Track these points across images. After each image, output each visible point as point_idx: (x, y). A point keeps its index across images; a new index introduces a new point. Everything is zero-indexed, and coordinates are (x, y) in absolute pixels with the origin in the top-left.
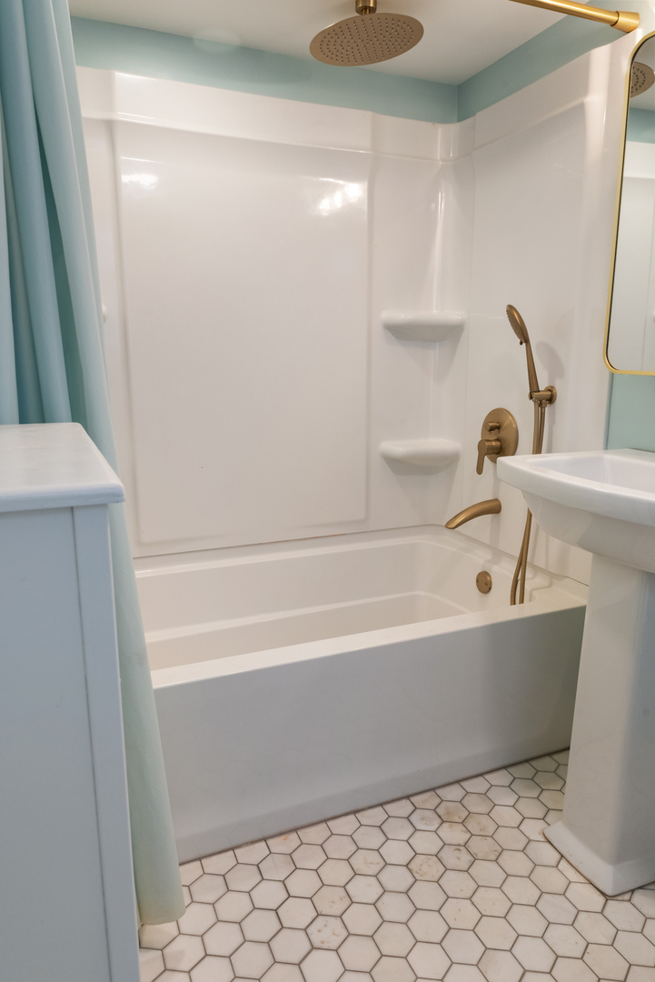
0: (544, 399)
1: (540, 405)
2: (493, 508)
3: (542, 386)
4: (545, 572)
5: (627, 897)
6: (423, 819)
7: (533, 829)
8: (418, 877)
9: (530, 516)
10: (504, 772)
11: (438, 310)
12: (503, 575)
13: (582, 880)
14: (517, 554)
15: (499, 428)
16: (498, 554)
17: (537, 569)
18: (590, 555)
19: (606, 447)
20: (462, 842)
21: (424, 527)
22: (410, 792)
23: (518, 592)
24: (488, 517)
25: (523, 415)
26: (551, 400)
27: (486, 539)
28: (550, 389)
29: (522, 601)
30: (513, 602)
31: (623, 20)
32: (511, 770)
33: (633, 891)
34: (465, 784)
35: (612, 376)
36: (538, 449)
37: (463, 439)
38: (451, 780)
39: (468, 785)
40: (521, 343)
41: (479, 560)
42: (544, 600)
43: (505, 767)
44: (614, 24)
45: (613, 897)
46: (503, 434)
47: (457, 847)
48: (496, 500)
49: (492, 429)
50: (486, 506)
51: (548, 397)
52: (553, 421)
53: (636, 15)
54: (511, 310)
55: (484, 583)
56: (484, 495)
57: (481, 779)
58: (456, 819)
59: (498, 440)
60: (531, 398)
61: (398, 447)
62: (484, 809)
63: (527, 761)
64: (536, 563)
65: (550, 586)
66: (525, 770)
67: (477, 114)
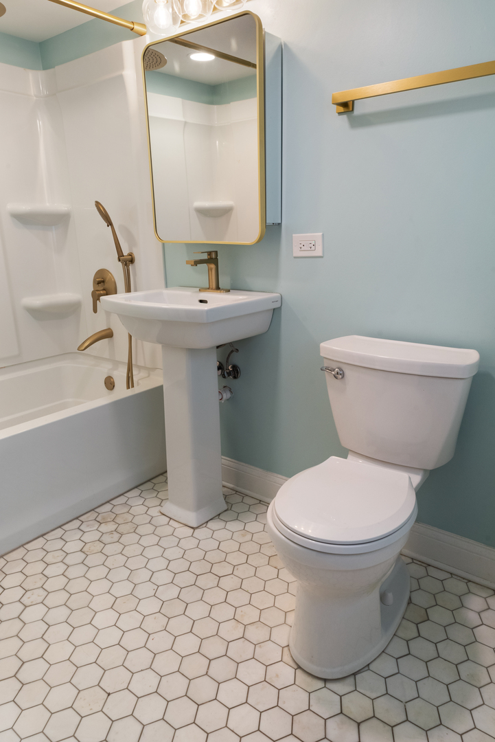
0: (128, 261)
1: (126, 264)
2: (108, 334)
3: (125, 253)
4: (145, 368)
5: (204, 525)
6: (88, 526)
7: (154, 512)
8: (88, 553)
9: (130, 337)
10: (136, 489)
11: (50, 203)
12: (120, 376)
13: (182, 525)
14: (126, 360)
15: (103, 282)
16: (116, 364)
17: (139, 367)
18: (160, 346)
19: (167, 286)
20: (113, 530)
21: (64, 355)
22: (78, 516)
23: (130, 382)
24: (106, 340)
25: (116, 271)
26: (132, 261)
27: (106, 355)
28: (131, 255)
29: (133, 386)
30: (128, 388)
31: (136, 27)
32: (140, 488)
33: (207, 522)
34: (112, 502)
35: (163, 244)
36: (128, 290)
37: (81, 291)
38: (103, 502)
39: (114, 502)
40: (108, 226)
41: (104, 370)
42: (144, 384)
43: (136, 487)
44: (132, 29)
45: (197, 528)
46: (107, 286)
47: (111, 532)
48: (109, 329)
49: (99, 283)
50: (103, 333)
51: (130, 260)
52: (135, 275)
53: (144, 25)
54: (98, 204)
55: (110, 384)
56: (101, 327)
57: (122, 496)
58: (109, 520)
59: (104, 290)
60: (119, 260)
61: (37, 301)
62: (126, 510)
63: (149, 481)
64: (139, 364)
65: (149, 376)
66: (149, 485)
67: (56, 67)
